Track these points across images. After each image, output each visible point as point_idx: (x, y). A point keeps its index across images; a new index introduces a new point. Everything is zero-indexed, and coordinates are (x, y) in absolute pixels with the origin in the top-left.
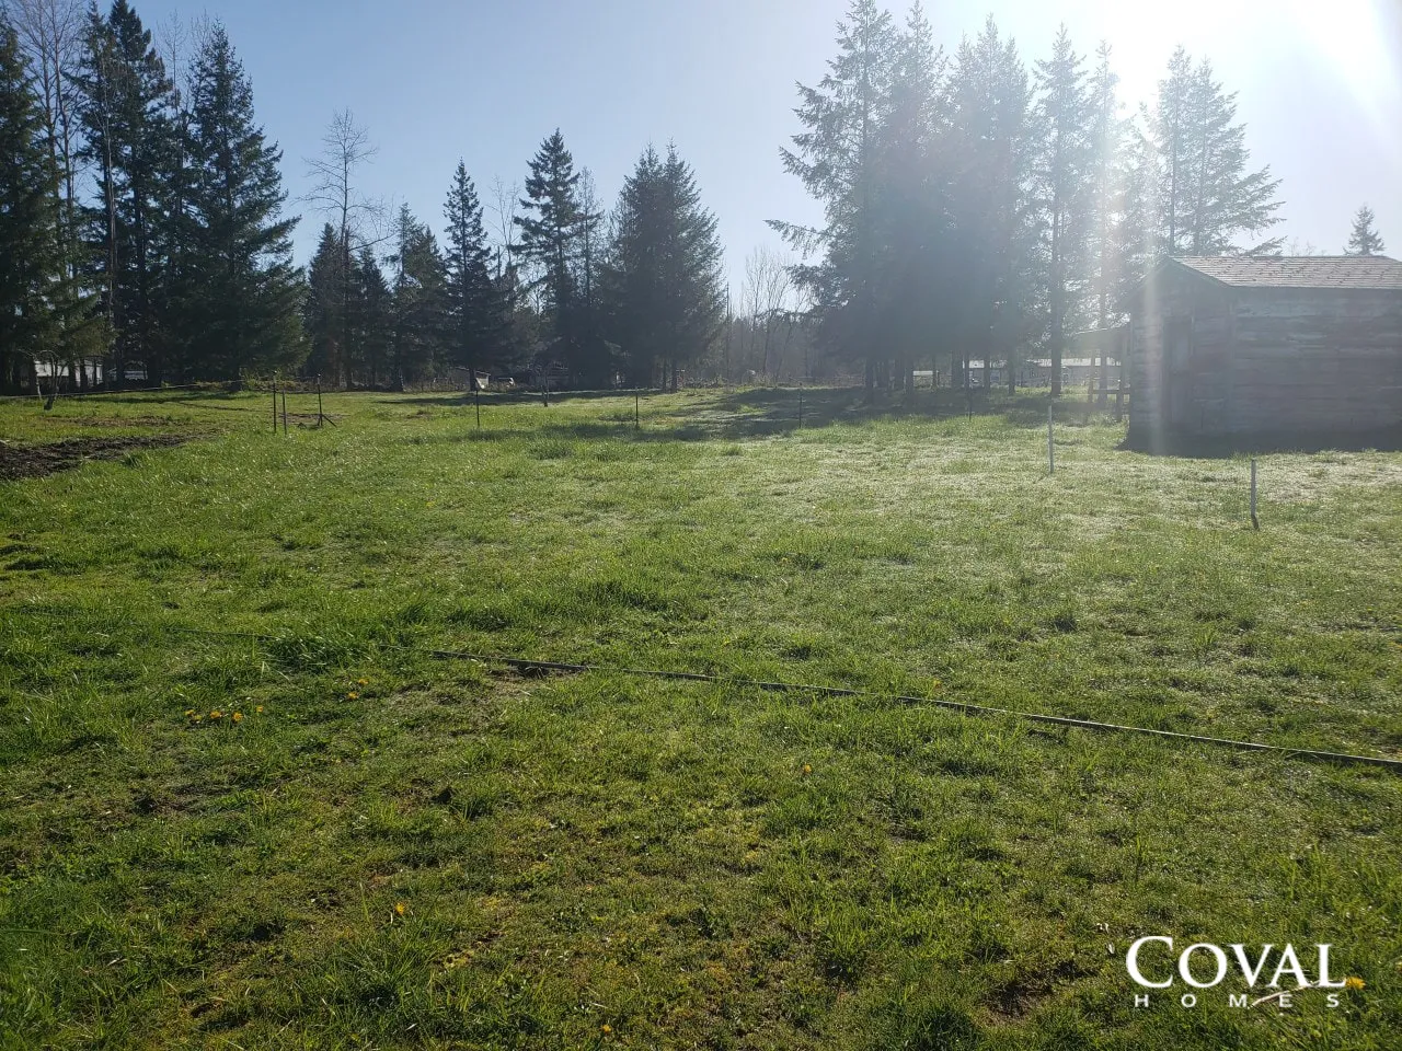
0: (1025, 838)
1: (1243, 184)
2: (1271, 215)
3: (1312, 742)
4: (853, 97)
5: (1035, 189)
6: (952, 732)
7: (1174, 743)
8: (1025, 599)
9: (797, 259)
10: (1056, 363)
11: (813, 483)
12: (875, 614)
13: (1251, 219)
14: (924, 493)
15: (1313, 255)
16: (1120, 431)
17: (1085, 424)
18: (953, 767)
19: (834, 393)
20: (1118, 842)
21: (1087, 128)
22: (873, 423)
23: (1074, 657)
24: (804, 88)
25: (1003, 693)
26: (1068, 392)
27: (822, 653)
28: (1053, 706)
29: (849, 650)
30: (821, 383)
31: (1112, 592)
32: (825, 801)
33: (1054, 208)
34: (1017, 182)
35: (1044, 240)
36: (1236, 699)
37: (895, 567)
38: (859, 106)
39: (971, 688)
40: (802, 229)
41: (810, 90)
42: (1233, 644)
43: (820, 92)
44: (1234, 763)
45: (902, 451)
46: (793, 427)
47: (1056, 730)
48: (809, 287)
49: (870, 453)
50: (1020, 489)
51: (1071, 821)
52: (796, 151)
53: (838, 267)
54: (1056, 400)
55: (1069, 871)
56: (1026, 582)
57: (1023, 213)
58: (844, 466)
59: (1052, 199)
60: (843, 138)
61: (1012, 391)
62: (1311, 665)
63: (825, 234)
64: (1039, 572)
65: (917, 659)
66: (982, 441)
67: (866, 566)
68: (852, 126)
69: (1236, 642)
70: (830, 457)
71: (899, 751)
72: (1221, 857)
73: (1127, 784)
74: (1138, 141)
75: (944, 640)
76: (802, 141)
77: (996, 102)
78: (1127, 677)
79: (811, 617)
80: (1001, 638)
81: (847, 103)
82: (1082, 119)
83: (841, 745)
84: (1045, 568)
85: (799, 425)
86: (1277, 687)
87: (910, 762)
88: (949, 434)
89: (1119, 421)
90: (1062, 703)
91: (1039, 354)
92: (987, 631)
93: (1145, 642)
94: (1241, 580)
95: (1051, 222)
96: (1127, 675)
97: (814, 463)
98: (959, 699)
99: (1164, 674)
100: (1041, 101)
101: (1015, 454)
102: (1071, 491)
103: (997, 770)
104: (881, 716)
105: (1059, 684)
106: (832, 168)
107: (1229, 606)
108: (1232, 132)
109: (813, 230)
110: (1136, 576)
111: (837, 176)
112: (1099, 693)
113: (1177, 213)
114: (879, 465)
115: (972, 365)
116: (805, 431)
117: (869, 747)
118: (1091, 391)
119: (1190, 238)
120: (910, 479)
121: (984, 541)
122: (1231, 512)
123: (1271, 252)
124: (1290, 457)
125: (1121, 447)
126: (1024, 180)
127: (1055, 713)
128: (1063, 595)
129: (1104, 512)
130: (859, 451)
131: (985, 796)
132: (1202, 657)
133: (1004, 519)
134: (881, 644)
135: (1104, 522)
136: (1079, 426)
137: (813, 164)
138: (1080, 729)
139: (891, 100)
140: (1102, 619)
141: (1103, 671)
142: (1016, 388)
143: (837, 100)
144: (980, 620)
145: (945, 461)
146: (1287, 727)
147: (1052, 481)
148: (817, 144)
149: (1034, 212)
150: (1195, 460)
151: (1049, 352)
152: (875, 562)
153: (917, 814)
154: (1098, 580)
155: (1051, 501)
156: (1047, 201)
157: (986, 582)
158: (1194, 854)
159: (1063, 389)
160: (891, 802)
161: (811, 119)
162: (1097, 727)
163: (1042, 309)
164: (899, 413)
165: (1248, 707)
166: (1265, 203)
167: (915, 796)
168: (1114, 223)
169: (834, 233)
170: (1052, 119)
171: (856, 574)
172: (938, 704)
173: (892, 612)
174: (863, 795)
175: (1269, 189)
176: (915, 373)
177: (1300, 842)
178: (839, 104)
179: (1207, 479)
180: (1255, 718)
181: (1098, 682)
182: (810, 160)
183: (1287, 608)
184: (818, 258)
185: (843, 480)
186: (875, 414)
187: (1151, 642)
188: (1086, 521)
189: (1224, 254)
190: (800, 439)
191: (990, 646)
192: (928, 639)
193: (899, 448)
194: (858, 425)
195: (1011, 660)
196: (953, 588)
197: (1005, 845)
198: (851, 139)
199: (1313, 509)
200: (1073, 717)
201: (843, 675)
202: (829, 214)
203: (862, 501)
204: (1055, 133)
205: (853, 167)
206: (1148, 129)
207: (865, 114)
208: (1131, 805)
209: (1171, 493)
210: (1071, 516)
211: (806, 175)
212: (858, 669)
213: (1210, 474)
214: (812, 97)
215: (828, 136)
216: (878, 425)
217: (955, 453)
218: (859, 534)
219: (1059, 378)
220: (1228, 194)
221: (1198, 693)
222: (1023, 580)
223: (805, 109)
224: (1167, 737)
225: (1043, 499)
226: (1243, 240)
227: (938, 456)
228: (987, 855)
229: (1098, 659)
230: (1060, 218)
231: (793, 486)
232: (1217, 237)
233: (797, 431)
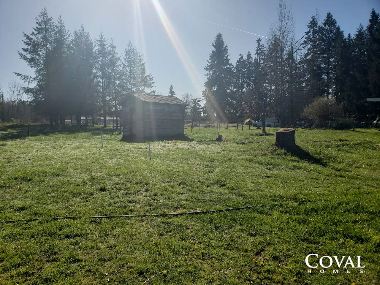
0: (88, 253)
1: (146, 77)
2: (152, 85)
3: (159, 212)
4: (42, 40)
5: (97, 72)
6: (68, 226)
7: (128, 218)
8: (92, 184)
9: (26, 85)
10: (105, 118)
11: (31, 154)
12: (48, 193)
13: (149, 85)
14: (66, 155)
15: (162, 95)
16: (120, 137)
17: (112, 135)
18: (68, 237)
19: (41, 126)
20: (112, 249)
21: (109, 58)
22: (52, 135)
23: (104, 199)
24: (25, 35)
25: (85, 212)
26: (108, 126)
27: (29, 208)
28: (98, 213)
29: (38, 205)
30: (37, 122)
31: (116, 179)
32: (25, 256)
33: (102, 78)
34: (92, 70)
35: (100, 86)
36: (143, 204)
37: (55, 178)
38: (44, 43)
39: (75, 212)
40: (27, 76)
41: (27, 35)
42: (144, 190)
43: (31, 36)
44: (142, 221)
45: (61, 143)
46: (26, 136)
47: (98, 220)
48: (30, 94)
49: (51, 144)
50: (94, 153)
51: (100, 245)
52: (24, 53)
53: (40, 88)
54: (105, 128)
55: (99, 260)
56: (93, 179)
57: (94, 78)
58: (42, 148)
59: (101, 75)
60: (40, 51)
61: (93, 126)
62: (160, 192)
63: (35, 79)
64: (97, 175)
65: (60, 205)
66: (84, 140)
67: (46, 179)
68: (42, 48)
69: (145, 189)
70: (38, 145)
71: (52, 235)
72: (138, 246)
73: (116, 232)
74: (122, 63)
75: (69, 199)
76: (26, 50)
77: (85, 48)
78: (118, 202)
79: (26, 197)
80: (85, 196)
81: (40, 41)
82: (108, 56)
83: (32, 237)
84: (99, 174)
85: (28, 136)
86: (152, 199)
87: (55, 238)
88: (75, 138)
89: (121, 134)
90: (100, 212)
91: (101, 116)
92: (81, 194)
93: (123, 192)
94: (146, 173)
95: (101, 81)
96: (118, 201)
97: (32, 147)
98: (72, 215)
99: (127, 200)
100: (97, 49)
101: (93, 143)
102: (107, 153)
103: (81, 235)
104: (47, 225)
105: (100, 207)
106: (36, 59)
107: (143, 180)
108: (143, 64)
109: (31, 77)
110: (122, 174)
111: (38, 62)
112: (111, 208)
113: (132, 82)
114: (53, 147)
115: (82, 118)
116: (30, 137)
117: (42, 235)
118: (113, 126)
119: (135, 89)
120: (62, 151)
121: (82, 168)
122: (145, 156)
123: (153, 94)
124: (158, 142)
125: (121, 141)
126: (93, 70)
127: (99, 215)
128: (103, 182)
129: (115, 158)
130: (48, 143)
131: (77, 243)
132: (136, 194)
133: (89, 161)
134: (49, 202)
135: (115, 161)
136: (111, 135)
137: (30, 58)
138: (105, 218)
139: (54, 43)
140: (113, 187)
141: (112, 201)
142: (95, 125)
143: (37, 40)
144: (79, 191)
145: (73, 146)
146: (154, 209)
147: (102, 150)
148: (30, 52)
149: (97, 78)
150: (138, 143)
151: (103, 116)
152: (49, 177)
153: (56, 254)
154: (112, 176)
155: (102, 156)
156: (100, 76)
157: (82, 180)
158: (131, 247)
159: (107, 125)
160: (48, 252)
161: (29, 44)
162: (109, 217)
163: (100, 104)
164: (60, 132)
165: (146, 205)
166: (151, 82)
167: (55, 248)
168: (117, 83)
169: (38, 79)
170: (100, 55)
171: (43, 182)
172: (65, 218)
173: (54, 192)
174: (38, 251)
175: (152, 79)
176: (66, 120)
177: (156, 238)
178: (37, 41)
179: (140, 148)
180: (147, 208)
181: (111, 205)
182: (29, 56)
183: (156, 179)
184: (33, 85)
185: (41, 152)
186: (53, 132)
187: (125, 192)
188: (110, 160)
189: (143, 93)
190: (28, 140)
191: (82, 199)
192: (64, 199)
193: (60, 143)
194: (48, 135)
195: (88, 202)
196: (72, 183)
197: (81, 257)
198: (42, 52)
199: (162, 154)
200: (103, 215)
201: (36, 214)
202: (36, 73)
203: (47, 159)
204: (101, 58)
205: (43, 60)
206: (124, 61)
207: (46, 45)
208: (116, 237)
209: (132, 152)
210: (106, 160)
211: (27, 60)
212: (41, 211)
213: (141, 147)
214: (28, 38)
215: (34, 50)
216: (54, 136)
217: (76, 143)
218: (45, 169)
219: (106, 123)
220: (144, 79)
221: (135, 203)
222: (92, 179)
223: (26, 41)
224: (126, 217)
225: (100, 155)
226: (147, 90)
227: (71, 144)
228: (76, 261)
229: (111, 198)
230: (104, 81)
231: (24, 155)
232: (141, 89)
233: (28, 138)
